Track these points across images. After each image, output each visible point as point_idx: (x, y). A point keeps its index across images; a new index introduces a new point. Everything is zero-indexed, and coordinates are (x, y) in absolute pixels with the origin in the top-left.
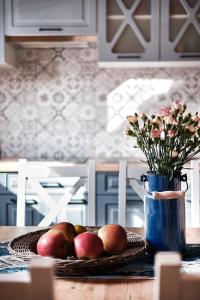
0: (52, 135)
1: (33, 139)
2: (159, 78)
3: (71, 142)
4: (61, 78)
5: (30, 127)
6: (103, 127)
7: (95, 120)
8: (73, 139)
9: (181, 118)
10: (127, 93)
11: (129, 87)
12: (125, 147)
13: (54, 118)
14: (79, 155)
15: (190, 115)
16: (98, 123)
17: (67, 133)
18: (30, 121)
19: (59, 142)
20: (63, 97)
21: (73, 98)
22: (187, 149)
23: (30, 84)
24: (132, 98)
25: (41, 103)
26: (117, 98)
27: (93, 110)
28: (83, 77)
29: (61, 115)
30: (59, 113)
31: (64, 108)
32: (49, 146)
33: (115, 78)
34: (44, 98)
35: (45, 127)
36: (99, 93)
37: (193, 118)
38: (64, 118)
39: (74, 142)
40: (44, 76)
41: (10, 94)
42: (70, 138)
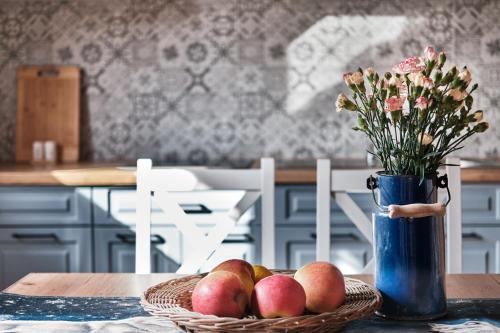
0: (186, 119)
1: (151, 128)
2: (380, 14)
3: (219, 132)
4: (202, 17)
5: (146, 107)
6: (279, 105)
7: (264, 93)
8: (225, 127)
9: (439, 76)
10: (322, 43)
11: (324, 31)
12: (318, 140)
13: (189, 89)
14: (235, 156)
15: (454, 70)
16: (270, 97)
17: (213, 117)
18: (145, 95)
19: (198, 132)
20: (204, 51)
21: (224, 53)
22: (449, 131)
23: (144, 27)
24: (331, 51)
25: (164, 63)
26: (304, 52)
27: (260, 74)
28: (241, 14)
29: (202, 84)
30: (198, 80)
31: (207, 70)
32: (179, 139)
33: (300, 15)
34: (171, 53)
35: (172, 106)
36: (270, 42)
37: (461, 75)
38: (207, 89)
39: (225, 132)
40: (170, 12)
41: (109, 45)
42: (218, 126)
